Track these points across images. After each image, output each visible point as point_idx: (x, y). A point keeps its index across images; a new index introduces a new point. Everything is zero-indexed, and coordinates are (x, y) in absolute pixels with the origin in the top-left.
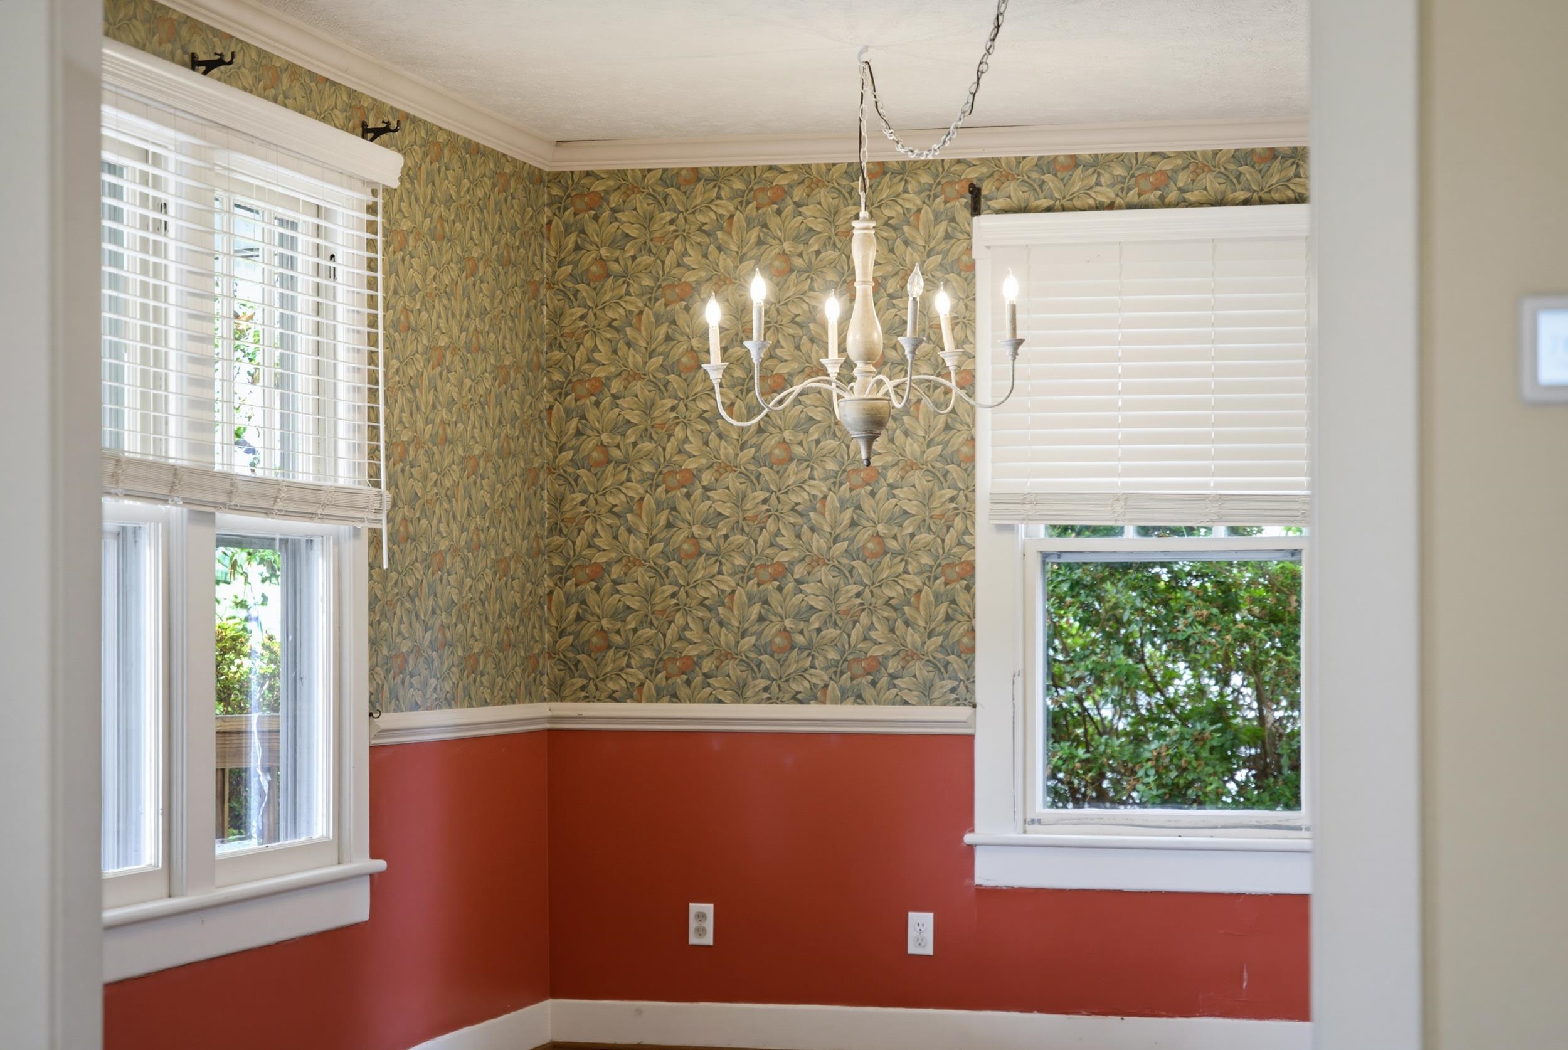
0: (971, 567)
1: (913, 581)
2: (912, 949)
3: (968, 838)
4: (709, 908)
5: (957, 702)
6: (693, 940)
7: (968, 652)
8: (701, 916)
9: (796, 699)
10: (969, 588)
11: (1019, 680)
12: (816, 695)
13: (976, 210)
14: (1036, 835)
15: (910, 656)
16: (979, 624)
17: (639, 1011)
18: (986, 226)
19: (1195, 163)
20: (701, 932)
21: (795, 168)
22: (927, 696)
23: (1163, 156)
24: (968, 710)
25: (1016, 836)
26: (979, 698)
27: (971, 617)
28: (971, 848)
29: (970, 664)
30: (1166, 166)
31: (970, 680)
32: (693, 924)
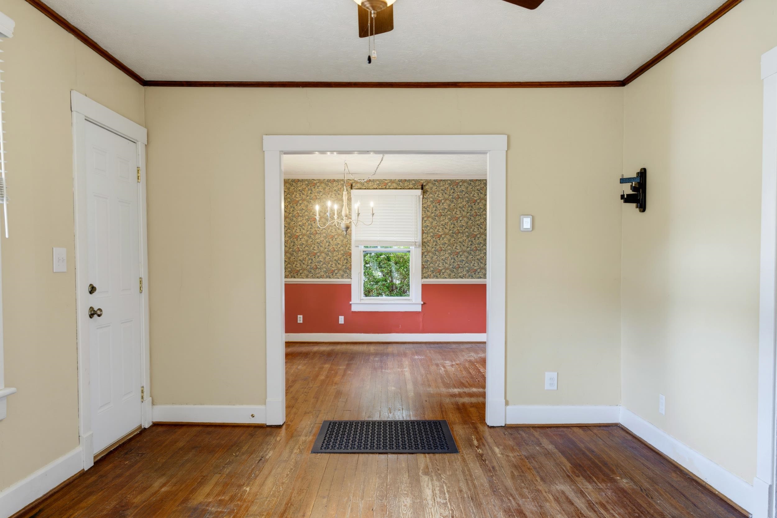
0: (351, 253)
1: (340, 256)
2: (340, 323)
3: (350, 303)
4: (301, 316)
5: (348, 278)
6: (299, 322)
7: (350, 269)
8: (300, 318)
9: (318, 278)
10: (350, 257)
11: (359, 274)
12: (321, 277)
13: (352, 188)
14: (362, 302)
15: (339, 270)
16: (352, 264)
17: (288, 335)
18: (354, 192)
19: (392, 181)
20: (300, 320)
21: (317, 180)
22: (342, 277)
23: (386, 180)
24: (350, 279)
25: (359, 302)
26: (352, 278)
27: (351, 263)
28: (351, 304)
29: (350, 271)
30: (386, 182)
31: (350, 274)
32: (298, 319)
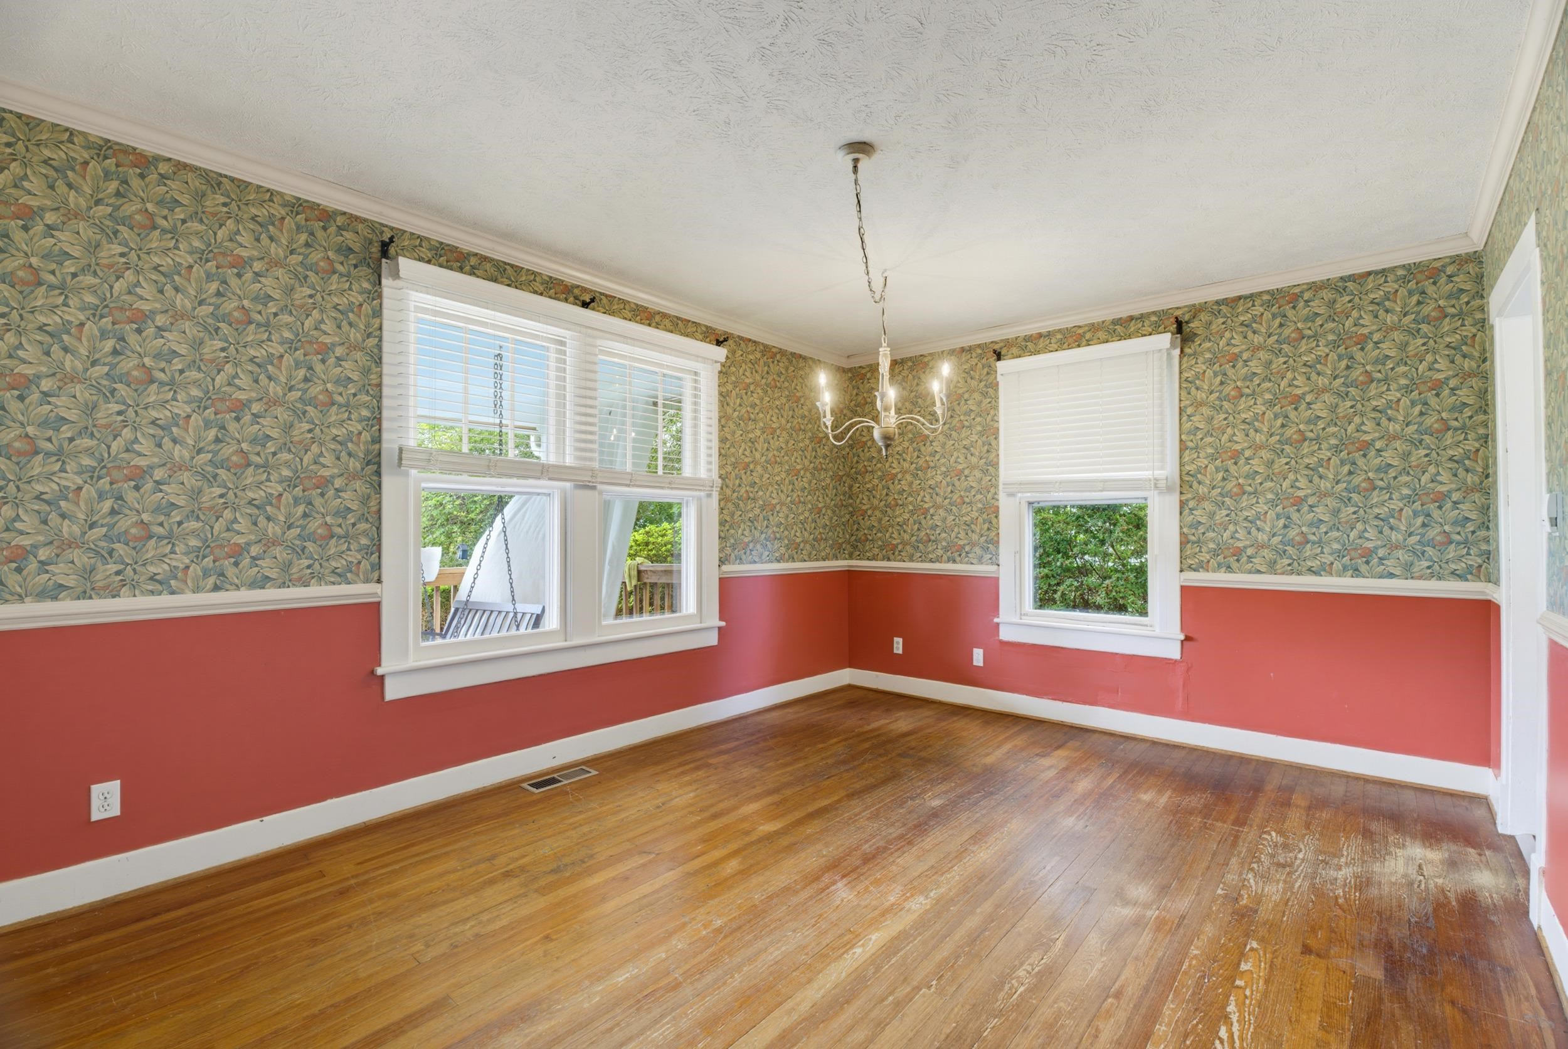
0: (998, 507)
1: (975, 514)
2: (975, 663)
3: (996, 620)
4: (900, 640)
5: (992, 564)
6: (895, 651)
7: (996, 543)
8: (898, 643)
9: (931, 561)
10: (996, 517)
11: (1018, 556)
12: (939, 559)
13: (999, 359)
14: (1026, 620)
15: (973, 544)
16: (1000, 531)
17: (877, 676)
18: (1001, 366)
19: (1094, 328)
20: (898, 648)
22: (980, 560)
23: (1080, 327)
24: (996, 567)
25: (1018, 621)
26: (1001, 563)
27: (998, 529)
28: (998, 624)
29: (997, 547)
30: (1081, 331)
31: (997, 554)
32: (895, 645)
